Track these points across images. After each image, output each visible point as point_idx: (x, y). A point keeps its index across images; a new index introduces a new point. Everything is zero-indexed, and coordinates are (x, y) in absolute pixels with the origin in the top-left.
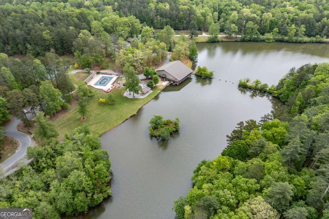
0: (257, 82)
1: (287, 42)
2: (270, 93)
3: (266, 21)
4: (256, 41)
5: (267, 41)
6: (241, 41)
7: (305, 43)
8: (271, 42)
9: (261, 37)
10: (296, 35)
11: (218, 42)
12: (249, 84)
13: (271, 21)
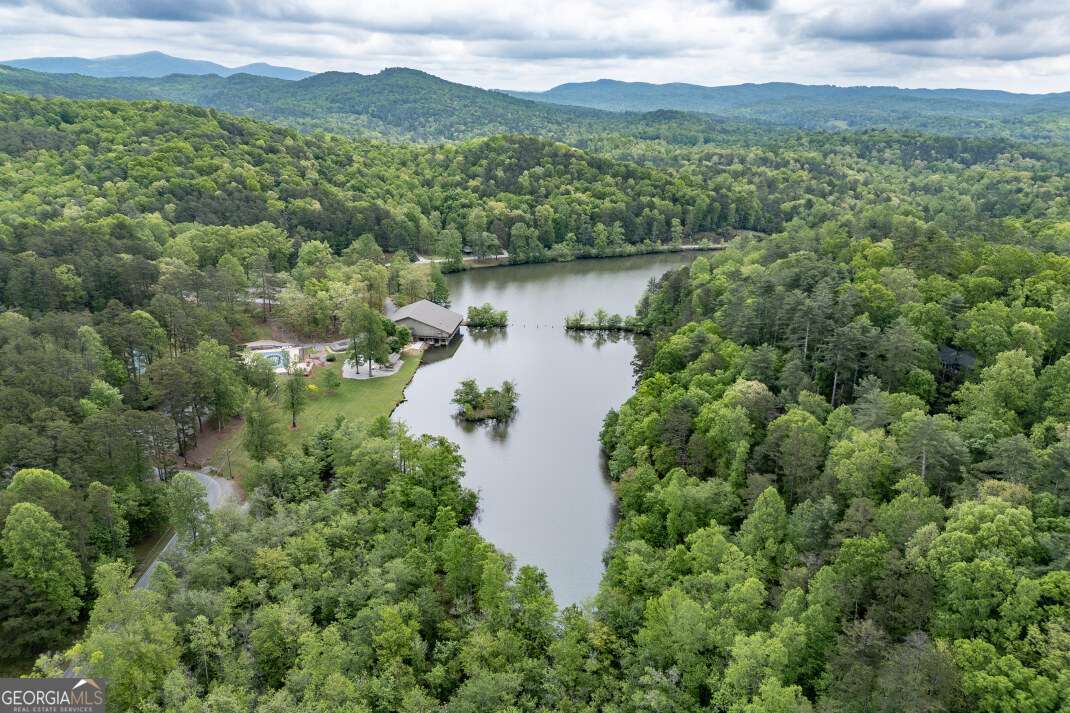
0: (600, 315)
1: (597, 257)
2: (628, 331)
3: (546, 220)
4: (538, 261)
5: (560, 259)
6: (510, 265)
7: (629, 255)
8: (568, 261)
9: (549, 253)
10: (611, 242)
11: (464, 270)
12: (585, 323)
13: (554, 221)
